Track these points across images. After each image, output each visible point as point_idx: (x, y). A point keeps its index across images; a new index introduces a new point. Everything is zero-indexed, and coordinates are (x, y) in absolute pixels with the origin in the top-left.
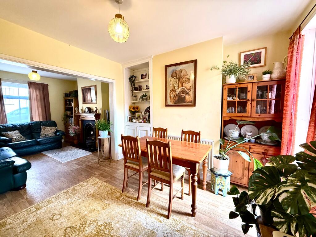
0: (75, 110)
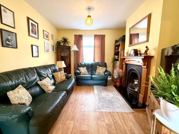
0: (120, 53)
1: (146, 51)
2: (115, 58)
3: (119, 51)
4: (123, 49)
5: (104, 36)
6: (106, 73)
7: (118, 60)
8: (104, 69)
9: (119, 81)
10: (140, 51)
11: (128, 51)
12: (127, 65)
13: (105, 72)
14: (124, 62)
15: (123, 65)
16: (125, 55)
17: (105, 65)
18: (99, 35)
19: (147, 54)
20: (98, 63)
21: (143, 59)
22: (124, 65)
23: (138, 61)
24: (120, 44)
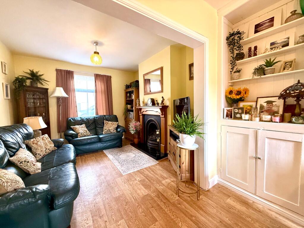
1: (162, 101)
2: (127, 108)
3: (133, 100)
4: (138, 96)
5: (110, 77)
6: (119, 130)
7: (132, 111)
8: (115, 124)
9: (137, 136)
10: (157, 101)
11: (144, 100)
12: (144, 115)
13: (117, 128)
14: (140, 113)
15: (139, 116)
16: (141, 104)
17: (115, 119)
18: (102, 75)
19: (163, 104)
20: (105, 116)
21: (161, 109)
22: (141, 117)
23: (155, 111)
24: (133, 91)
